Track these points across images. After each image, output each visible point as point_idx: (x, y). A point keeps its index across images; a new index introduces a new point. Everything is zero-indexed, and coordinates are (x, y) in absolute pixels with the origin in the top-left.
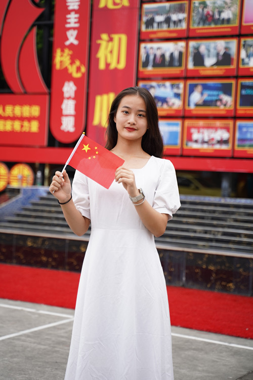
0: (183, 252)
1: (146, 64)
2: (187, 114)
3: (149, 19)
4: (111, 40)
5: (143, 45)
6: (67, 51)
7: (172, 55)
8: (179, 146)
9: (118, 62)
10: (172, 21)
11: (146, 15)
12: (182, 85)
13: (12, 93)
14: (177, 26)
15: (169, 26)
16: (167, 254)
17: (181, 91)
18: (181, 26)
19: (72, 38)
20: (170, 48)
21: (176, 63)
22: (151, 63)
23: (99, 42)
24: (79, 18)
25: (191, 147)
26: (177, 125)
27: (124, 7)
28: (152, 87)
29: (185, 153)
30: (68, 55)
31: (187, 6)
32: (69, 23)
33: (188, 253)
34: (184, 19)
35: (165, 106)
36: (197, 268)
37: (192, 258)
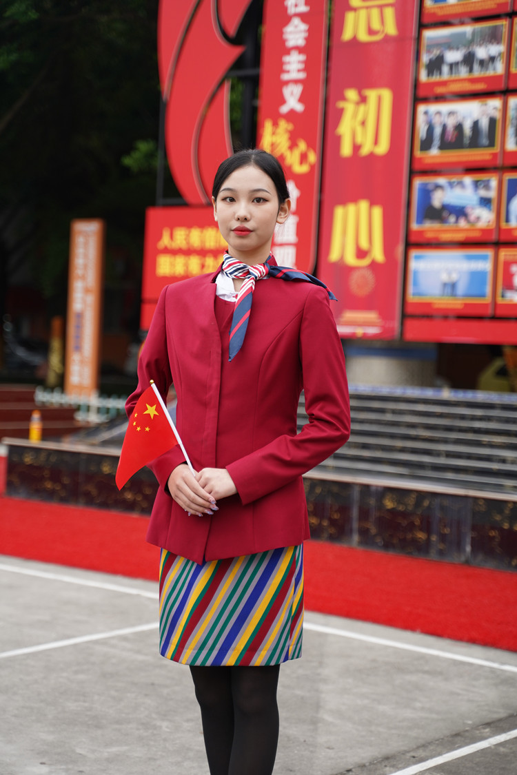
0: (466, 497)
1: (427, 144)
2: (504, 238)
3: (434, 58)
4: (363, 100)
5: (421, 108)
6: (283, 125)
7: (476, 125)
8: (488, 299)
9: (376, 142)
10: (477, 60)
11: (429, 51)
12: (494, 183)
13: (186, 205)
14: (487, 69)
15: (471, 70)
16: (437, 501)
17: (492, 194)
18: (494, 69)
19: (292, 100)
20: (472, 112)
21: (485, 141)
22: (437, 142)
23: (341, 104)
24: (306, 63)
25: (511, 300)
26: (484, 258)
27: (387, 38)
28: (438, 187)
29: (500, 312)
30: (287, 131)
31: (505, 31)
32: (288, 72)
33: (476, 499)
34: (500, 54)
35: (463, 223)
36: (493, 528)
37: (483, 509)
